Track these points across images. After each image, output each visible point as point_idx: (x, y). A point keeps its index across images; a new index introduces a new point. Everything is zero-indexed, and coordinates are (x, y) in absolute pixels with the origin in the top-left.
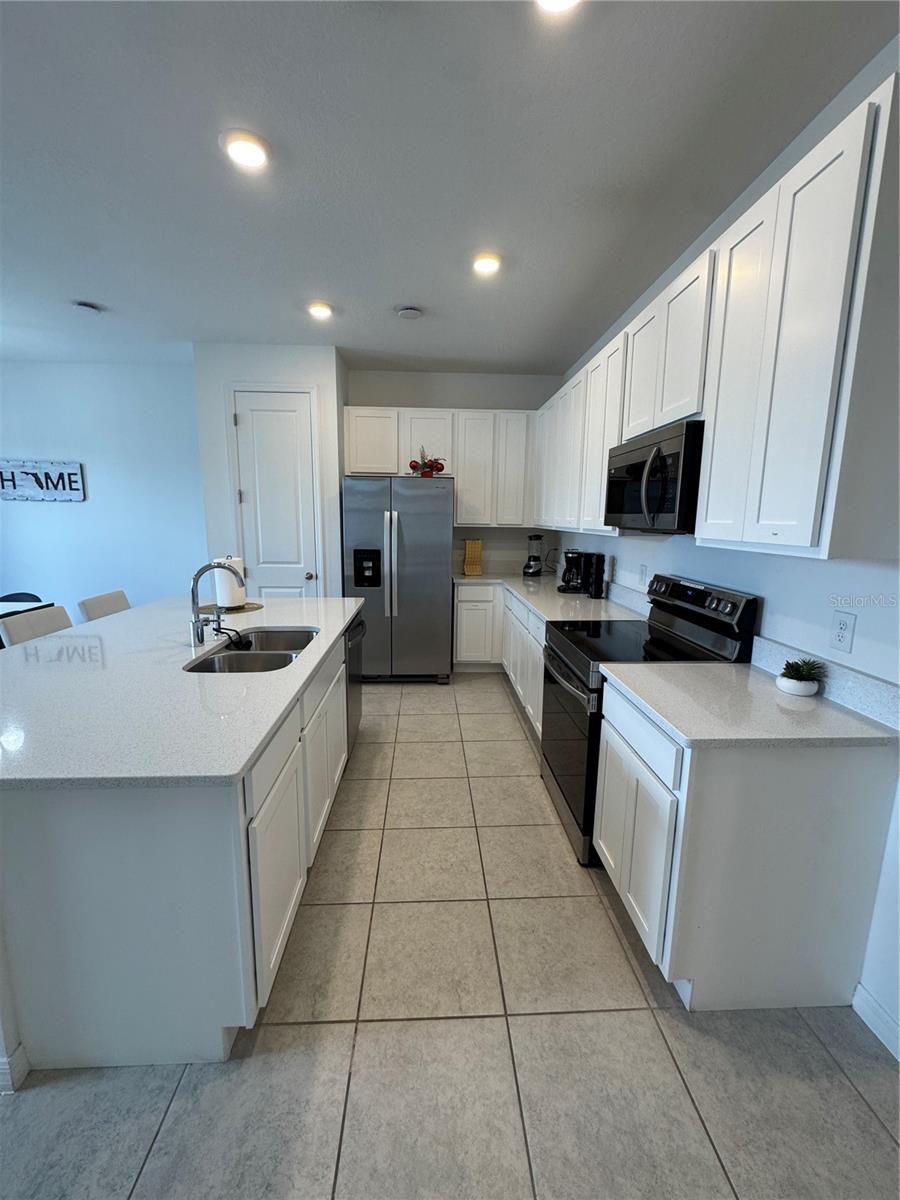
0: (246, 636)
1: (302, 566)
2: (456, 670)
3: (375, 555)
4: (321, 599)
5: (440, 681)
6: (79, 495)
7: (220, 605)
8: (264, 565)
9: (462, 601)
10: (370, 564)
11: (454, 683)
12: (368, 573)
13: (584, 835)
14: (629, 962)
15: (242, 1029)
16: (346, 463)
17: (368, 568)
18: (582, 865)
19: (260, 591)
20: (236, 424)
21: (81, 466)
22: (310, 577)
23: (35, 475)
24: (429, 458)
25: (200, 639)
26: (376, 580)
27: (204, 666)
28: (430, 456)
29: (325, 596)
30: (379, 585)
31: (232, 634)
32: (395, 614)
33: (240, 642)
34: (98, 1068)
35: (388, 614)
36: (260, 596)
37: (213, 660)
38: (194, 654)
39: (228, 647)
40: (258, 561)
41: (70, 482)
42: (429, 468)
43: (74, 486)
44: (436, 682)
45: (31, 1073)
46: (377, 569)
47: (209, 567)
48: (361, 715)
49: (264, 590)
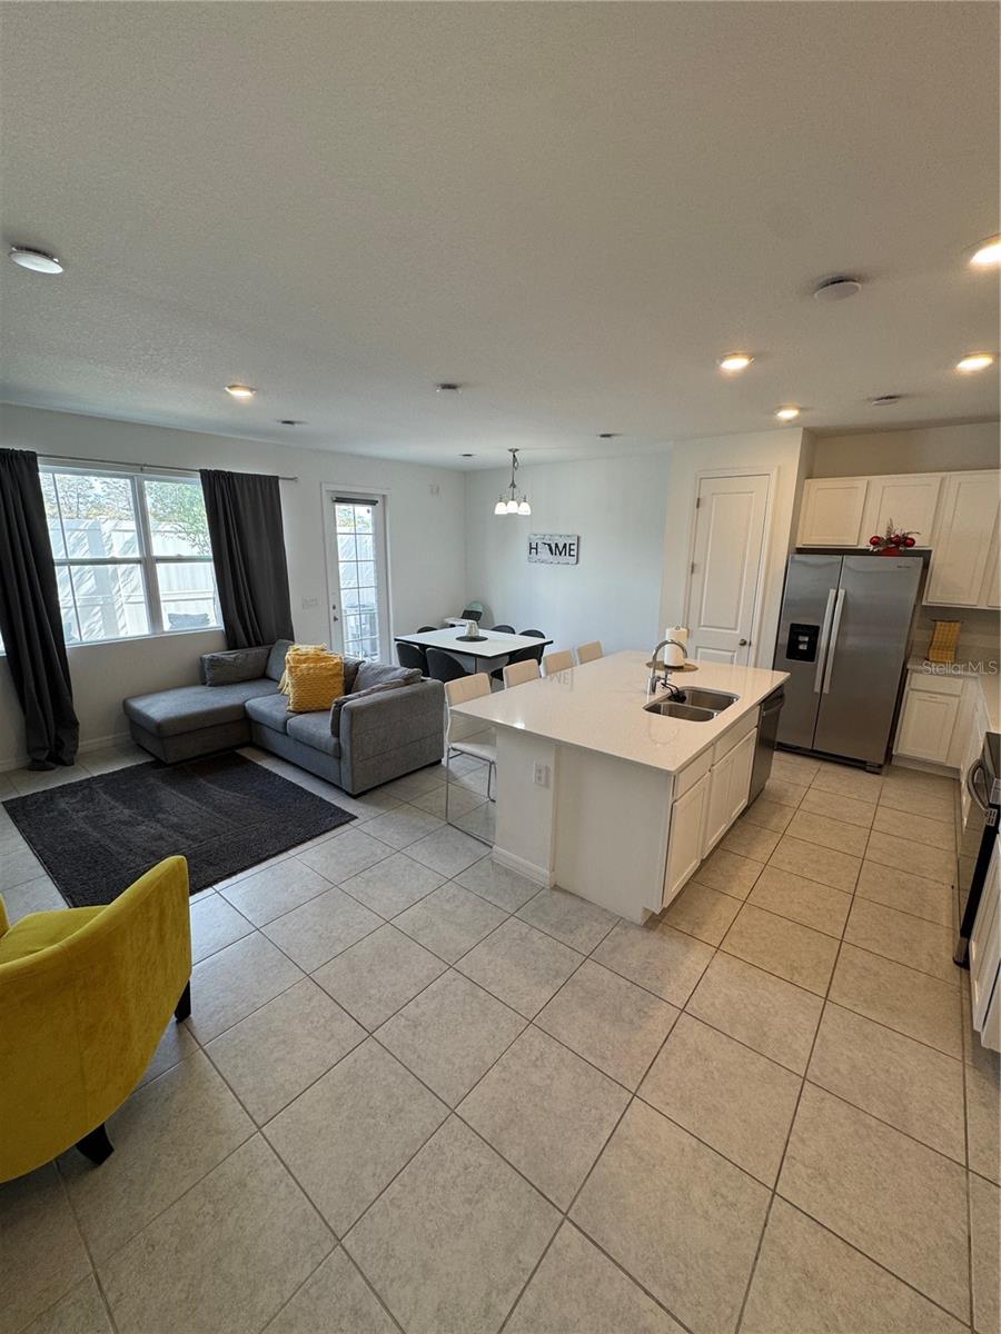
0: (683, 692)
1: (738, 632)
2: (894, 762)
3: (814, 632)
4: (751, 669)
5: (868, 768)
6: (573, 559)
7: (666, 663)
8: (705, 629)
9: (912, 690)
10: (807, 639)
11: (887, 775)
12: (803, 647)
13: (962, 935)
14: (963, 1033)
15: (654, 913)
16: (799, 534)
17: (804, 642)
18: (956, 962)
19: (697, 651)
20: (698, 506)
21: (578, 538)
22: (744, 643)
23: (549, 545)
24: (898, 532)
25: (654, 690)
26: (810, 655)
27: (654, 709)
28: (899, 531)
29: (755, 666)
30: (813, 660)
31: (674, 689)
32: (826, 690)
33: (678, 696)
34: (583, 899)
35: (817, 689)
36: (696, 658)
37: (660, 706)
38: (649, 700)
39: (669, 698)
40: (700, 622)
41: (570, 550)
42: (896, 545)
43: (572, 553)
44: (864, 769)
45: (555, 886)
46: (813, 645)
47: (666, 643)
48: (768, 777)
49: (700, 650)
